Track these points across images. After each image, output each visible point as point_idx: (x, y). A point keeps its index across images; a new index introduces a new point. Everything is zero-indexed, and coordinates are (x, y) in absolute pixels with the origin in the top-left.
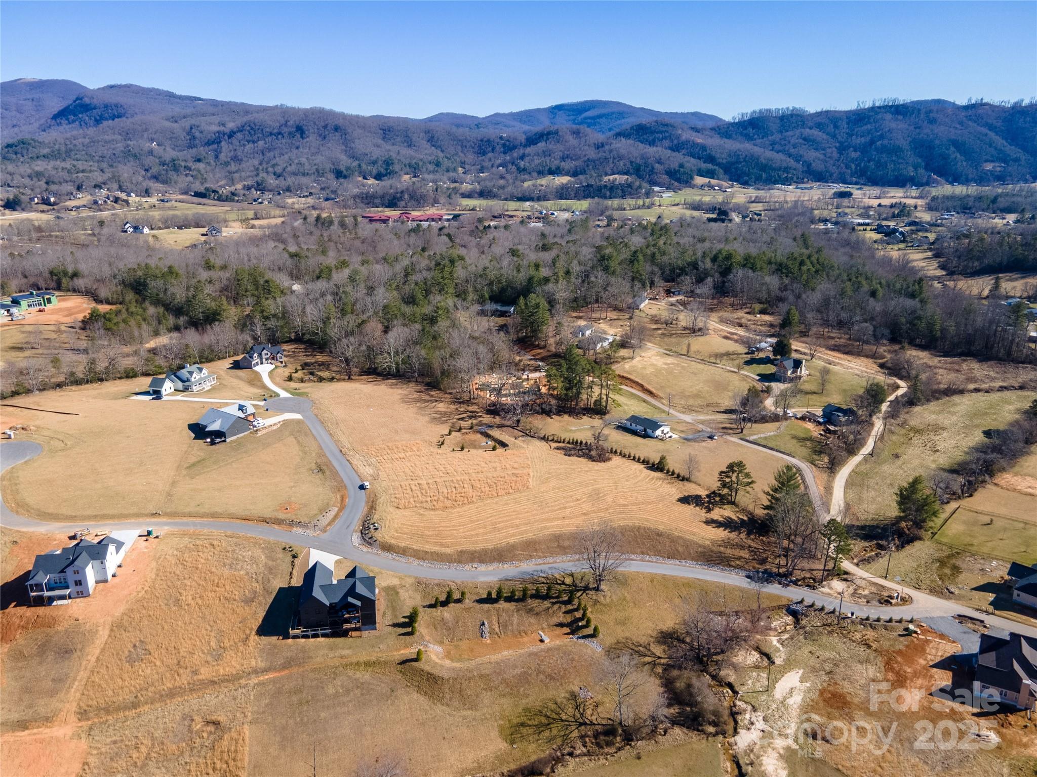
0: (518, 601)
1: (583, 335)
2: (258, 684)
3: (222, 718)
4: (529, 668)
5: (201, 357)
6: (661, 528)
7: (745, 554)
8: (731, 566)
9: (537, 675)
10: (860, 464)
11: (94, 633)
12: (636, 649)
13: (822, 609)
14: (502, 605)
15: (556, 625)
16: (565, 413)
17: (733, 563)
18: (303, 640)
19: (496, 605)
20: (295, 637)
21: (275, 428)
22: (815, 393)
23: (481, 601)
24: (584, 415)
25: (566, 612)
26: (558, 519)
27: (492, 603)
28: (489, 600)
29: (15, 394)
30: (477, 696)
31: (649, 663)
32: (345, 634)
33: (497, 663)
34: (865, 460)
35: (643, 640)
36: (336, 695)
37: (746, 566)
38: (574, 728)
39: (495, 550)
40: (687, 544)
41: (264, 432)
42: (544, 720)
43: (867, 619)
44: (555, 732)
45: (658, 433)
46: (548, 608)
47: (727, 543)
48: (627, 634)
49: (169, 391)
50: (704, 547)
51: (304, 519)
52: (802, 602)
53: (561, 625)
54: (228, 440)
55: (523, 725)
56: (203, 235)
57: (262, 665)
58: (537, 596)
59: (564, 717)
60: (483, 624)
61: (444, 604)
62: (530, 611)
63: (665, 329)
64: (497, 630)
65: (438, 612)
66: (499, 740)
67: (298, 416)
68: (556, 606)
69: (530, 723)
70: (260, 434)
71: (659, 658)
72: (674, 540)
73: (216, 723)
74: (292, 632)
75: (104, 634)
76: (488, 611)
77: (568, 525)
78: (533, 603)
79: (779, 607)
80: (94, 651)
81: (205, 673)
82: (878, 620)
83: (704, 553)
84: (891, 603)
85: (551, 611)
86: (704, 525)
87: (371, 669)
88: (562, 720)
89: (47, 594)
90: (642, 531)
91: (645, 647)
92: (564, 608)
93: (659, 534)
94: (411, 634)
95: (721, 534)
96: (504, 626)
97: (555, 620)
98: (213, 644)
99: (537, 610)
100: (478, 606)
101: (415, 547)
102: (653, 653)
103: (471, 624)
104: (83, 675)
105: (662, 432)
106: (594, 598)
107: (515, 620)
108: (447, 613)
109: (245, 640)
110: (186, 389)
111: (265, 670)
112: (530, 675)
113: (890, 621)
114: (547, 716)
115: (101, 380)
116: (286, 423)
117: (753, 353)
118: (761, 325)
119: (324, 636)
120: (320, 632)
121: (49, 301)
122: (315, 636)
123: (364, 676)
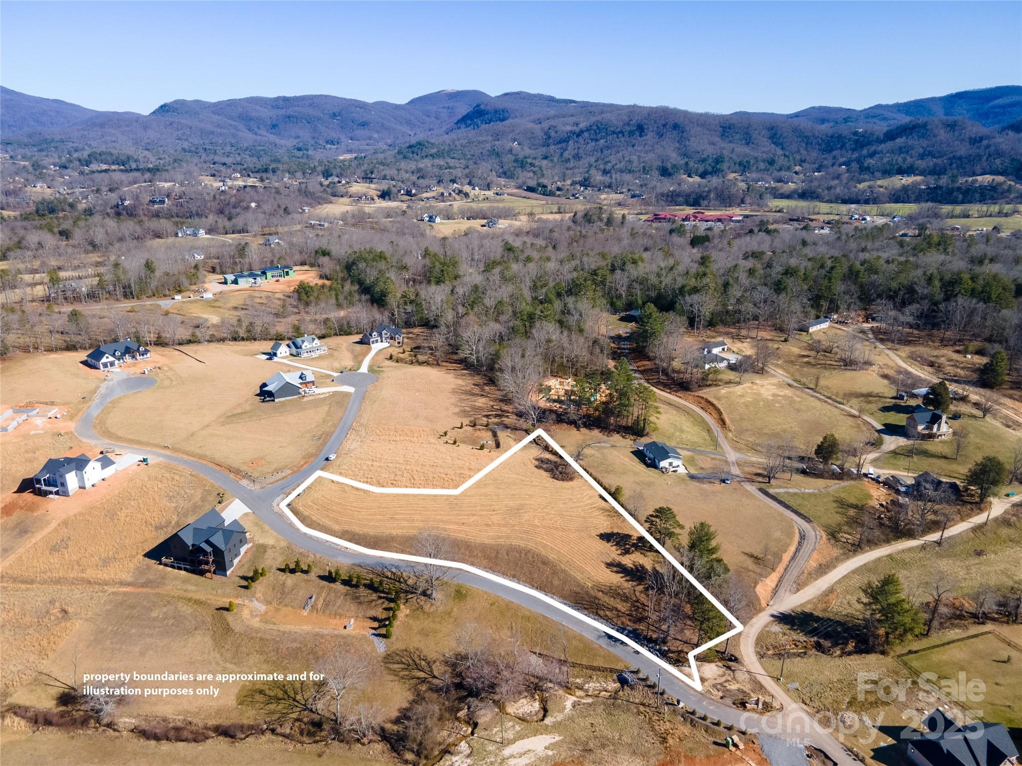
0: (352, 586)
1: (709, 352)
2: (113, 593)
3: (70, 610)
4: (306, 645)
5: (340, 330)
6: (552, 556)
7: (623, 607)
8: (597, 614)
9: (309, 654)
10: (910, 550)
11: (48, 523)
12: (418, 662)
13: (652, 687)
14: (338, 586)
15: (371, 618)
16: (598, 427)
17: (601, 613)
18: (170, 569)
19: (332, 585)
20: (166, 565)
21: (322, 396)
22: (945, 458)
23: (322, 578)
24: (618, 433)
25: (385, 609)
26: (456, 523)
27: (330, 582)
28: (330, 578)
29: (189, 342)
30: (248, 655)
31: (418, 678)
32: (202, 573)
33: (284, 633)
34: (923, 547)
35: (432, 656)
36: (156, 619)
37: (615, 620)
38: (299, 709)
39: (375, 537)
40: (567, 578)
41: (311, 398)
42: (280, 694)
43: (693, 713)
44: (280, 707)
45: (664, 464)
46: (373, 600)
47: (613, 592)
48: (421, 646)
49: (284, 354)
50: (582, 587)
51: (255, 474)
52: (637, 672)
53: (374, 619)
54: (276, 400)
55: (261, 692)
56: (483, 226)
57: (129, 579)
58: (371, 587)
59: (298, 697)
60: (311, 598)
61: (293, 571)
62: (356, 598)
63: (815, 358)
64: (319, 606)
65: (282, 577)
66: (234, 697)
67: (351, 389)
68: (381, 601)
69: (267, 692)
70: (305, 399)
71: (435, 677)
72: (555, 571)
73: (65, 612)
74: (164, 559)
75: (54, 525)
76: (323, 587)
77: (460, 532)
78: (363, 592)
79: (612, 670)
80: (39, 536)
81: (90, 574)
82: (704, 718)
83: (577, 593)
84: (745, 707)
85: (373, 603)
86: (603, 566)
87: (195, 606)
88: (294, 700)
89: (44, 488)
90: (530, 555)
91: (429, 663)
92: (386, 604)
93: (545, 562)
94: (246, 587)
95: (616, 579)
96: (327, 604)
97: (372, 613)
98: (111, 553)
99: (362, 599)
100: (318, 580)
101: (314, 518)
102: (432, 671)
103: (302, 594)
104: (22, 550)
105: (671, 464)
106: (422, 603)
107: (339, 602)
108: (290, 580)
109: (132, 557)
110: (298, 355)
111: (129, 584)
112: (302, 652)
113: (717, 724)
114: (286, 692)
115: (255, 339)
116: (335, 394)
117: (901, 398)
118: (963, 368)
119: (186, 569)
120: (183, 566)
121: (287, 273)
122: (179, 568)
123: (186, 609)
